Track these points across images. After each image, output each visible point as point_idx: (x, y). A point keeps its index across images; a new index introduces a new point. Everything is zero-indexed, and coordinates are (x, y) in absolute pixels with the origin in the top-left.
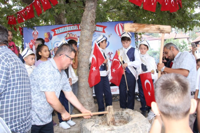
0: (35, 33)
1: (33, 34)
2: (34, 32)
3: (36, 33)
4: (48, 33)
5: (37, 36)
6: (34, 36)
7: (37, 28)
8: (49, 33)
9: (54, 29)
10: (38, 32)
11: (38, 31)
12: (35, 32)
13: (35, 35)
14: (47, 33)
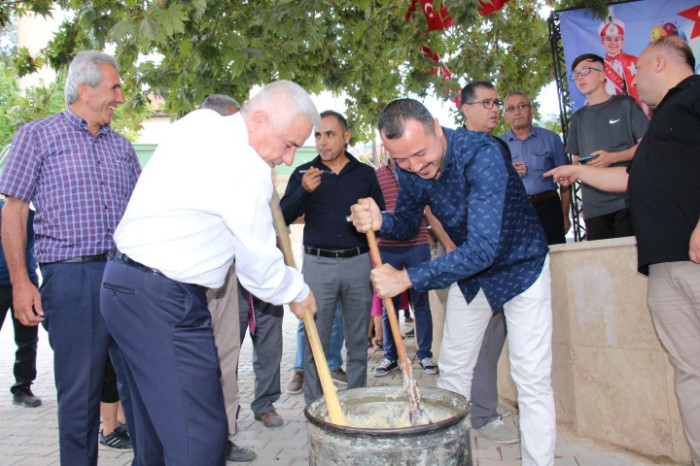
0: (612, 30)
1: (603, 34)
2: (607, 26)
3: (616, 31)
4: (669, 27)
5: (619, 42)
6: (607, 43)
7: (615, 11)
8: (672, 26)
9: (692, 6)
10: (622, 25)
11: (624, 21)
12: (611, 26)
13: (609, 39)
14: (665, 28)
